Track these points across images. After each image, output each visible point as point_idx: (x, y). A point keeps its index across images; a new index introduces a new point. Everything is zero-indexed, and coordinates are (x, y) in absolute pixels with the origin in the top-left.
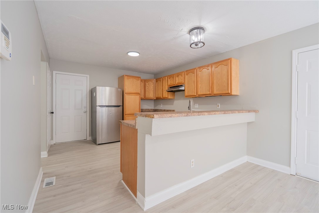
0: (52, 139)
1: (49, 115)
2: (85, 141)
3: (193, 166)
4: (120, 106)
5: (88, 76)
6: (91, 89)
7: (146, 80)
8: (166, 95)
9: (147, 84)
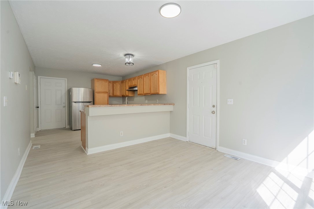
0: (38, 127)
1: (35, 109)
2: (64, 129)
3: (122, 135)
4: (91, 102)
5: (66, 79)
6: (68, 89)
7: (114, 81)
8: (127, 93)
9: (115, 84)
